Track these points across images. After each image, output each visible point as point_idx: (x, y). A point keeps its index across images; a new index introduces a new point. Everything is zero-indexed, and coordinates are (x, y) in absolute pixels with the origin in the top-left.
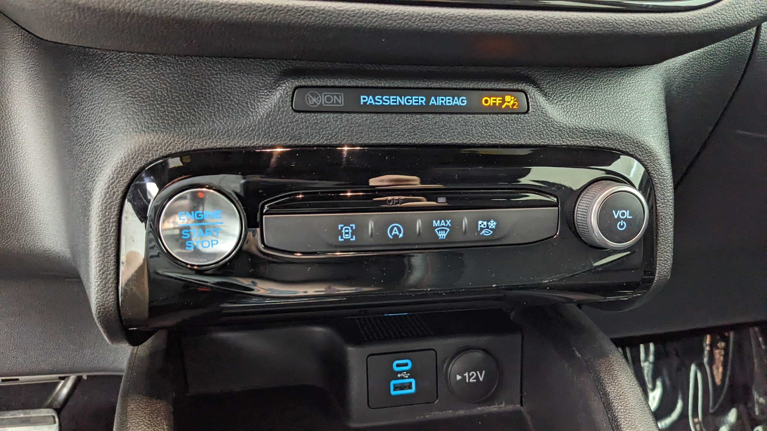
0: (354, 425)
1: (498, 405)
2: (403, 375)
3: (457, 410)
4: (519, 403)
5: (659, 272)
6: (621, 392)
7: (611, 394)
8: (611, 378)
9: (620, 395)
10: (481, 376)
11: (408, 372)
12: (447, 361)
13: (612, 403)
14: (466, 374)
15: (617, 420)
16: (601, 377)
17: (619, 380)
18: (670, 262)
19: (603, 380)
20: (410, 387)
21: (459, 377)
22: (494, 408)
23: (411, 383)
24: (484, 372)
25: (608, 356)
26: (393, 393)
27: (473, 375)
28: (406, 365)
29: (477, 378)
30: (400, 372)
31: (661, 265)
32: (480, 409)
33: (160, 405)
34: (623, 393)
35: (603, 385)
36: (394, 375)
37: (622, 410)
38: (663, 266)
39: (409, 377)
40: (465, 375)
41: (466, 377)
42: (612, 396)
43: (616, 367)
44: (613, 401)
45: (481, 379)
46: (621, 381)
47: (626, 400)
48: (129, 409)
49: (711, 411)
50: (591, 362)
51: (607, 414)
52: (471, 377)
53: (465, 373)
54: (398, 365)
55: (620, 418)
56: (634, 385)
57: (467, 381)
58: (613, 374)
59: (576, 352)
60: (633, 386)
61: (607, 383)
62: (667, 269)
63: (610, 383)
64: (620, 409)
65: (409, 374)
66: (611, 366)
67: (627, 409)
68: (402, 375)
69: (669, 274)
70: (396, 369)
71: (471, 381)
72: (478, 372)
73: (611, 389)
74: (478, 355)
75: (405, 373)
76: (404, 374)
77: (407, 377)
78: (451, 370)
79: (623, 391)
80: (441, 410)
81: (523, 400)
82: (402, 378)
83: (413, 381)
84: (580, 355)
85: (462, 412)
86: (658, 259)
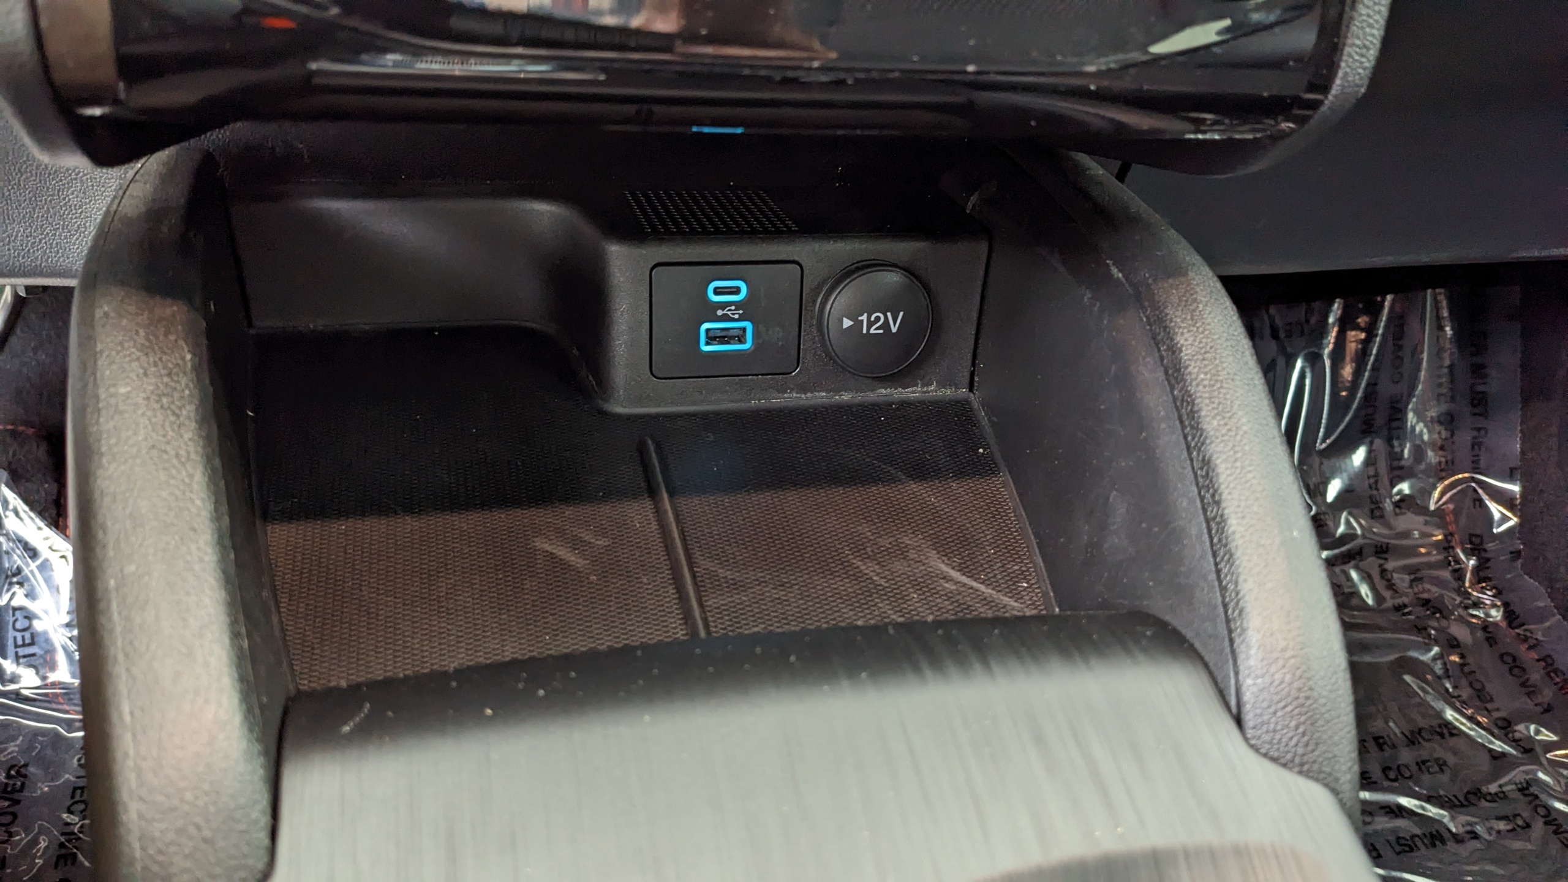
0: (619, 410)
1: (922, 386)
2: (729, 313)
3: (837, 391)
4: (967, 385)
5: (1346, 74)
6: (1208, 347)
7: (1187, 349)
8: (1189, 317)
9: (1206, 353)
10: (895, 324)
11: (738, 305)
12: (825, 289)
13: (1187, 367)
14: (864, 317)
15: (1193, 401)
16: (1167, 314)
17: (1207, 322)
18: (1373, 53)
19: (1171, 321)
20: (741, 339)
21: (847, 323)
22: (914, 393)
23: (744, 329)
24: (901, 314)
25: (1185, 274)
26: (705, 348)
27: (878, 319)
28: (736, 291)
29: (885, 326)
30: (724, 305)
31: (1352, 57)
32: (884, 393)
33: (173, 310)
34: (1211, 348)
35: (1169, 333)
36: (710, 312)
37: (1206, 382)
38: (1357, 60)
39: (741, 319)
40: (860, 318)
41: (862, 321)
42: (1186, 354)
43: (1202, 296)
44: (1188, 362)
45: (894, 330)
46: (1209, 324)
47: (1217, 362)
48: (99, 313)
49: (1320, 446)
50: (1148, 285)
51: (1172, 388)
52: (873, 324)
53: (862, 315)
54: (717, 291)
55: (1201, 397)
56: (1236, 333)
57: (865, 331)
58: (1194, 311)
59: (1112, 268)
60: (1233, 335)
61: (1180, 327)
62: (1364, 69)
63: (1185, 328)
64: (1202, 380)
65: (741, 312)
66: (1192, 295)
67: (1217, 381)
68: (725, 312)
69: (1366, 82)
70: (714, 299)
71: (872, 331)
72: (889, 314)
73: (1186, 340)
74: (893, 278)
75: (733, 308)
76: (730, 310)
77: (736, 316)
78: (831, 308)
79: (1212, 344)
80: (803, 389)
81: (976, 379)
82: (726, 318)
83: (748, 325)
84: (1120, 275)
85: (846, 397)
86: (1349, 41)
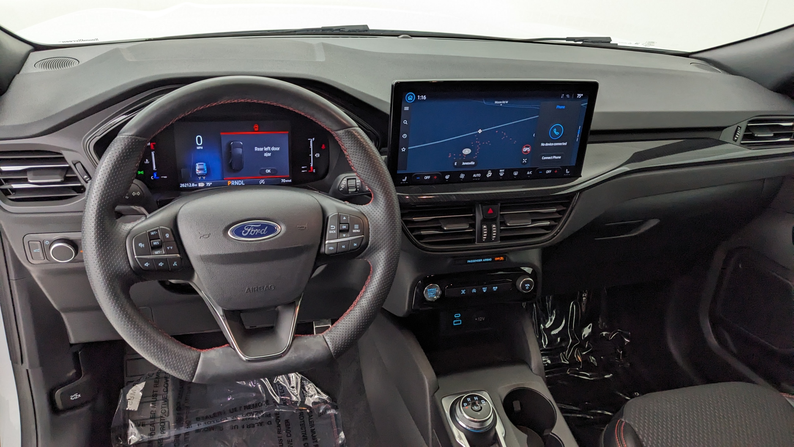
0: (442, 335)
12: (472, 314)
14: (479, 318)
20: (460, 323)
21: (476, 319)
26: (454, 324)
28: (459, 315)
29: (482, 320)
36: (455, 319)
45: (484, 320)
54: (456, 316)
57: (479, 320)
70: (455, 317)
72: (483, 318)
74: (483, 312)
76: (458, 318)
78: (473, 317)
82: (457, 320)
83: (461, 320)
